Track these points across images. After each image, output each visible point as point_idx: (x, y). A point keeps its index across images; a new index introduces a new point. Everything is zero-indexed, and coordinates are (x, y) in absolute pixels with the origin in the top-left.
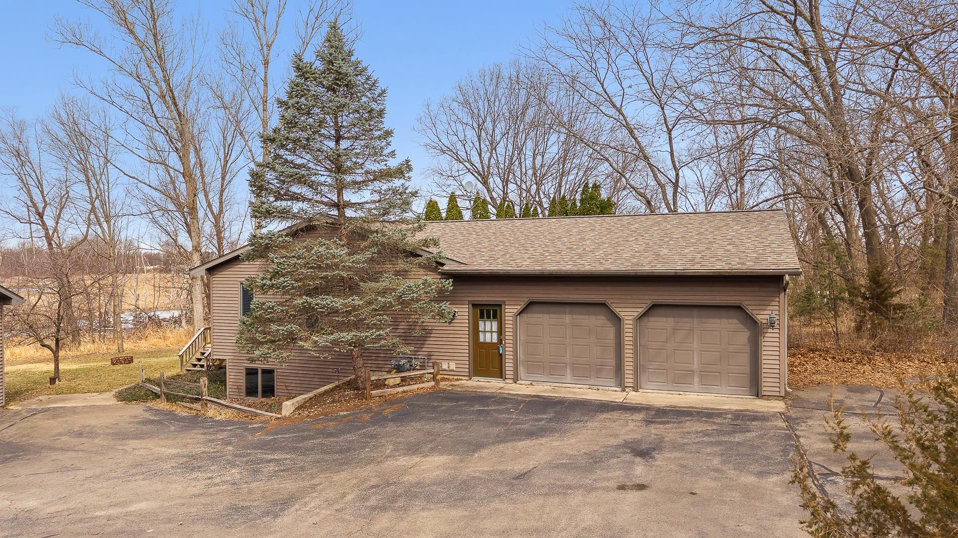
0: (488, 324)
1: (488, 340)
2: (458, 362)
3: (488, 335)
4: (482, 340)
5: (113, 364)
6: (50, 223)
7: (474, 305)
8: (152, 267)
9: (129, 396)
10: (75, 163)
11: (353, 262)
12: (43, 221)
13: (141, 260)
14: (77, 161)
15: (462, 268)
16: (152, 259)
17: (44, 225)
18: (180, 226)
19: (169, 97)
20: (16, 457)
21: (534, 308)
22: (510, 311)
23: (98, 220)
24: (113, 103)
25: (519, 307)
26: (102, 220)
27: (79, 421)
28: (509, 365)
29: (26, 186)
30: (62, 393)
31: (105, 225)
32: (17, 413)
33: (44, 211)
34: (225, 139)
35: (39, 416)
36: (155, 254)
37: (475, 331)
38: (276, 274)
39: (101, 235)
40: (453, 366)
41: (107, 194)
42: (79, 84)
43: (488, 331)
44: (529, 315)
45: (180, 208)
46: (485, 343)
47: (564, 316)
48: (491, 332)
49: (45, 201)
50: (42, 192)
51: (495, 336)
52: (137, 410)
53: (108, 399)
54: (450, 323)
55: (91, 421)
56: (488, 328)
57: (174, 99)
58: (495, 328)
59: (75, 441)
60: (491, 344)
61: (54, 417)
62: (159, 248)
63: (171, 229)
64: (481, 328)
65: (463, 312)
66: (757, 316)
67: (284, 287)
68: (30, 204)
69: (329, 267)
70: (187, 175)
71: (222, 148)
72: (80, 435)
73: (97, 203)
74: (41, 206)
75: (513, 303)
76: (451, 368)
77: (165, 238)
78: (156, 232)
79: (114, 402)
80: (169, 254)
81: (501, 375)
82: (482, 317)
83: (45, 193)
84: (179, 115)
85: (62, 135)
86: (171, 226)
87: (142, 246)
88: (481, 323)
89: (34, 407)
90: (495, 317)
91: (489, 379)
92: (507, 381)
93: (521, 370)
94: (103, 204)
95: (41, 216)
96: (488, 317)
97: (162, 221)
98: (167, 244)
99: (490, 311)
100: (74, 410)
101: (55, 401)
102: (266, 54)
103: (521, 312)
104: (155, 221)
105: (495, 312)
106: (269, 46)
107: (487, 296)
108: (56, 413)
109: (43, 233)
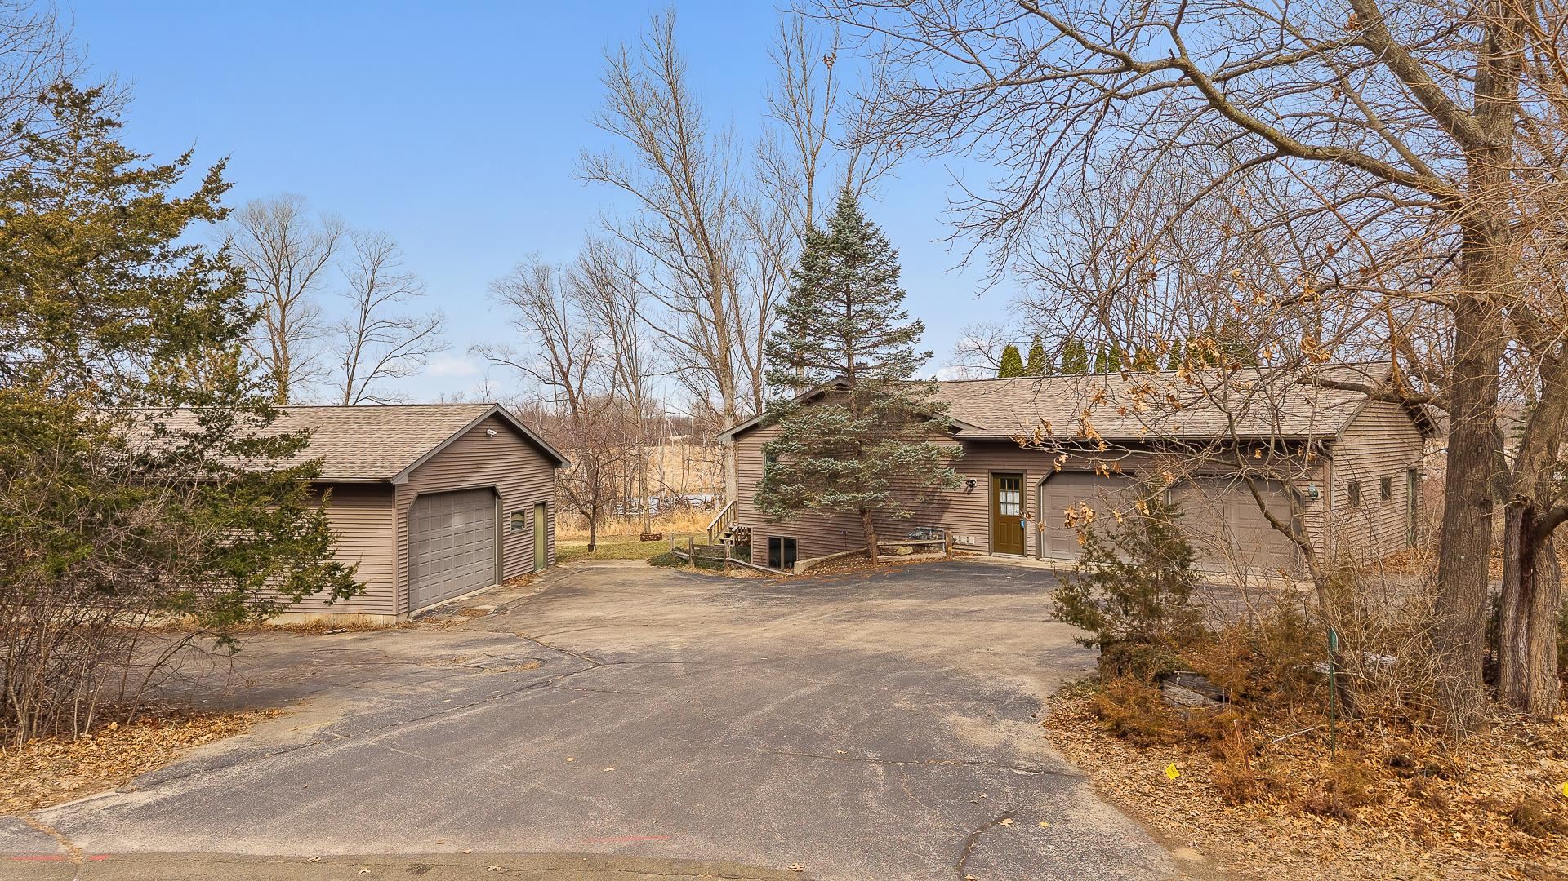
0: (1010, 495)
1: (1010, 513)
2: (977, 536)
3: (1010, 507)
4: (1003, 513)
5: (642, 540)
6: (575, 384)
7: (995, 475)
8: (680, 437)
9: (659, 561)
10: (602, 315)
11: (855, 427)
12: (567, 382)
13: (667, 427)
14: (603, 312)
15: (979, 433)
16: (680, 426)
17: (568, 386)
18: (712, 384)
19: (699, 232)
20: (575, 596)
21: (1057, 479)
22: (1032, 481)
23: (626, 381)
24: (640, 245)
25: (1041, 477)
26: (630, 380)
27: (620, 578)
28: (1031, 541)
29: (550, 342)
30: (601, 558)
31: (632, 387)
32: (566, 570)
33: (568, 369)
34: (765, 272)
35: (585, 572)
36: (684, 420)
37: (996, 503)
38: (786, 439)
39: (628, 397)
40: (972, 540)
41: (634, 348)
42: (607, 226)
43: (1010, 503)
44: (1054, 486)
45: (713, 363)
46: (1007, 517)
47: (1091, 487)
48: (1013, 504)
49: (570, 360)
50: (567, 349)
51: (1017, 508)
52: (669, 572)
53: (642, 564)
54: (969, 493)
55: (630, 577)
56: (1010, 500)
57: (705, 235)
58: (1017, 500)
59: (620, 588)
60: (1013, 517)
61: (598, 574)
62: (689, 412)
63: (701, 388)
64: (1003, 500)
65: (983, 481)
66: (1299, 488)
67: (793, 450)
68: (554, 362)
69: (831, 432)
70: (720, 324)
71: (761, 283)
72: (623, 584)
73: (623, 360)
74: (565, 365)
75: (1036, 472)
76: (970, 542)
77: (695, 399)
78: (685, 391)
79: (648, 566)
80: (701, 420)
81: (1021, 550)
82: (1003, 487)
83: (570, 349)
84: (711, 252)
85: (588, 282)
86: (702, 385)
87: (669, 409)
88: (1002, 495)
89: (579, 566)
90: (1017, 487)
91: (1011, 555)
92: (1029, 557)
93: (1045, 546)
94: (630, 361)
95: (565, 375)
96: (1010, 487)
97: (693, 379)
98: (698, 406)
99: (1010, 481)
100: (614, 570)
101: (596, 563)
102: (810, 165)
103: (1045, 483)
104: (683, 378)
105: (1017, 482)
106: (814, 154)
107: (1008, 465)
108: (599, 572)
109: (567, 396)
